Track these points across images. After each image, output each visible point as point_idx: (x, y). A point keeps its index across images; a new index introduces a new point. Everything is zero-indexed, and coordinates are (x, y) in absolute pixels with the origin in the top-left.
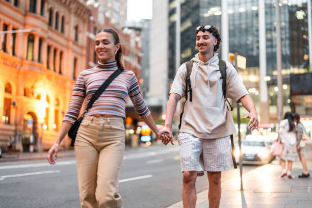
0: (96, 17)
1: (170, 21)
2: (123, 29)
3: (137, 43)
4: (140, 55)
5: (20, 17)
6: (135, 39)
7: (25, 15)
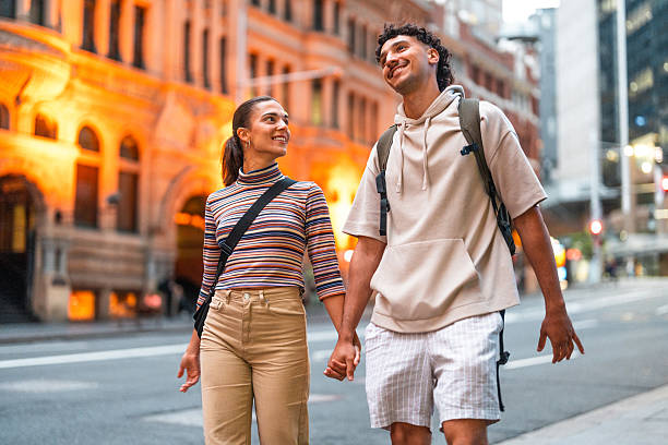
0: (441, 23)
1: (600, 10)
2: (497, 41)
3: (528, 70)
4: (537, 93)
5: (293, 41)
6: (524, 61)
7: (304, 37)
